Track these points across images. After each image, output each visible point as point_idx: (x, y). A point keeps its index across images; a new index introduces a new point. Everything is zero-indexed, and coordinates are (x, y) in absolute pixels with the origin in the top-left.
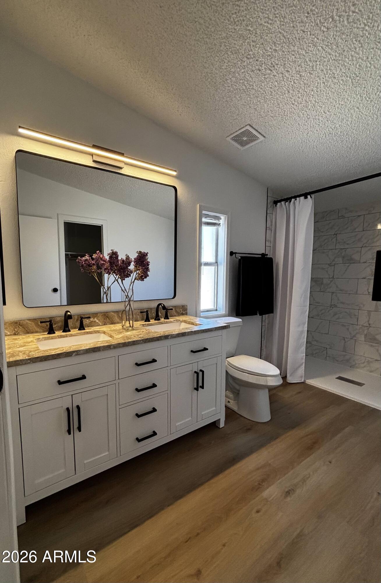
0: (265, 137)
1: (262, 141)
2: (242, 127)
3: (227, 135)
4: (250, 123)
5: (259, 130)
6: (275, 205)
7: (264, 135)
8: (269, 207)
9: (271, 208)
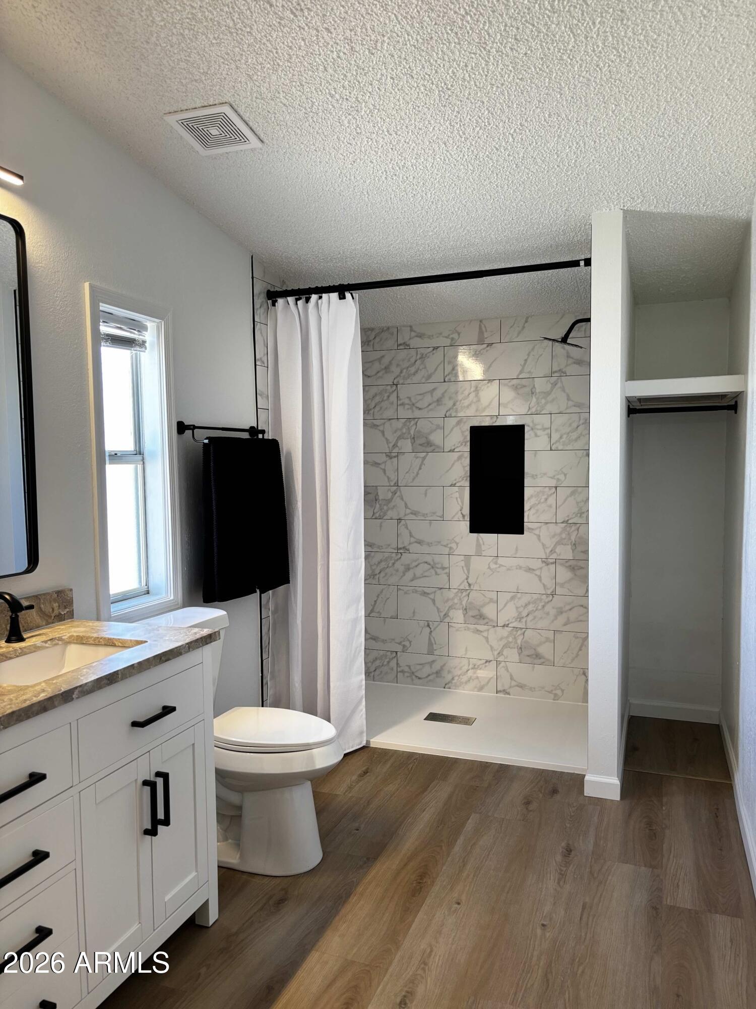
0: (262, 141)
1: (255, 149)
2: (211, 103)
3: (168, 109)
4: (231, 100)
5: (251, 124)
6: (270, 302)
7: (262, 136)
8: (258, 306)
9: (262, 310)
